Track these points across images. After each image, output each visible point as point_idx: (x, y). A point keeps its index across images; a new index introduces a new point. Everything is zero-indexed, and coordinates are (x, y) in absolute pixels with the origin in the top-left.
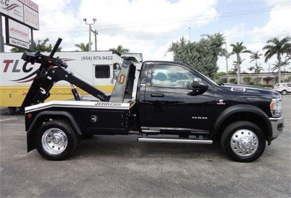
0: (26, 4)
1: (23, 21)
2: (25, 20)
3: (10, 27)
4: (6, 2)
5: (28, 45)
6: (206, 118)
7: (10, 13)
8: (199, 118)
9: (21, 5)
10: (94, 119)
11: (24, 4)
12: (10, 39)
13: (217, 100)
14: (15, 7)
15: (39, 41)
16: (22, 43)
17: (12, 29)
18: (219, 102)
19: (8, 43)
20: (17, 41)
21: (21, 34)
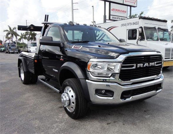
1: (122, 3)
5: (126, 18)
6: (58, 71)
8: (55, 70)
10: (28, 63)
12: (111, 16)
17: (113, 10)
19: (110, 19)
20: (116, 17)
21: (120, 12)
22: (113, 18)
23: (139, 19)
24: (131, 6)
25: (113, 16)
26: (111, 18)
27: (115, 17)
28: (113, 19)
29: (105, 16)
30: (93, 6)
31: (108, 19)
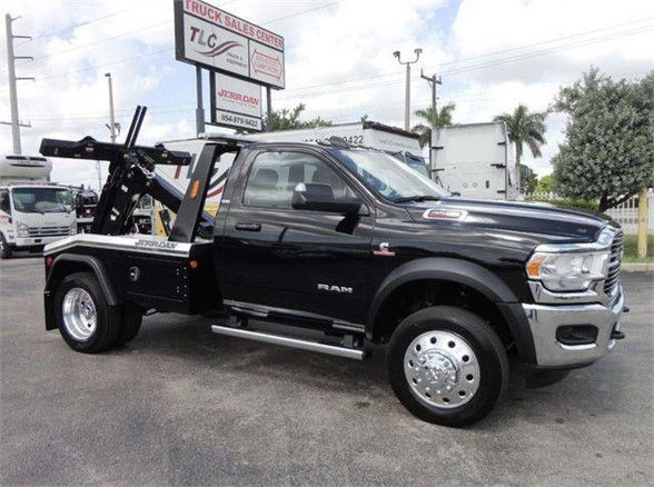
0: (255, 37)
1: (247, 75)
2: (252, 71)
3: (218, 89)
4: (209, 40)
5: (259, 121)
6: (350, 289)
7: (219, 62)
8: (333, 288)
9: (243, 41)
10: (135, 275)
11: (249, 39)
12: (219, 114)
13: (374, 242)
14: (228, 48)
15: (284, 112)
16: (245, 118)
17: (223, 93)
18: (378, 248)
19: (214, 122)
20: (234, 116)
21: (242, 102)
22: (223, 117)
23: (365, 128)
24: (269, 86)
25: (225, 114)
26: (219, 120)
27: (230, 114)
28: (224, 122)
29: (200, 111)
30: (108, 75)
31: (210, 121)
